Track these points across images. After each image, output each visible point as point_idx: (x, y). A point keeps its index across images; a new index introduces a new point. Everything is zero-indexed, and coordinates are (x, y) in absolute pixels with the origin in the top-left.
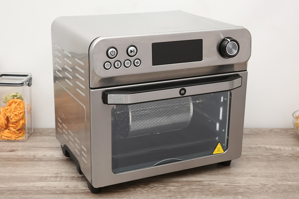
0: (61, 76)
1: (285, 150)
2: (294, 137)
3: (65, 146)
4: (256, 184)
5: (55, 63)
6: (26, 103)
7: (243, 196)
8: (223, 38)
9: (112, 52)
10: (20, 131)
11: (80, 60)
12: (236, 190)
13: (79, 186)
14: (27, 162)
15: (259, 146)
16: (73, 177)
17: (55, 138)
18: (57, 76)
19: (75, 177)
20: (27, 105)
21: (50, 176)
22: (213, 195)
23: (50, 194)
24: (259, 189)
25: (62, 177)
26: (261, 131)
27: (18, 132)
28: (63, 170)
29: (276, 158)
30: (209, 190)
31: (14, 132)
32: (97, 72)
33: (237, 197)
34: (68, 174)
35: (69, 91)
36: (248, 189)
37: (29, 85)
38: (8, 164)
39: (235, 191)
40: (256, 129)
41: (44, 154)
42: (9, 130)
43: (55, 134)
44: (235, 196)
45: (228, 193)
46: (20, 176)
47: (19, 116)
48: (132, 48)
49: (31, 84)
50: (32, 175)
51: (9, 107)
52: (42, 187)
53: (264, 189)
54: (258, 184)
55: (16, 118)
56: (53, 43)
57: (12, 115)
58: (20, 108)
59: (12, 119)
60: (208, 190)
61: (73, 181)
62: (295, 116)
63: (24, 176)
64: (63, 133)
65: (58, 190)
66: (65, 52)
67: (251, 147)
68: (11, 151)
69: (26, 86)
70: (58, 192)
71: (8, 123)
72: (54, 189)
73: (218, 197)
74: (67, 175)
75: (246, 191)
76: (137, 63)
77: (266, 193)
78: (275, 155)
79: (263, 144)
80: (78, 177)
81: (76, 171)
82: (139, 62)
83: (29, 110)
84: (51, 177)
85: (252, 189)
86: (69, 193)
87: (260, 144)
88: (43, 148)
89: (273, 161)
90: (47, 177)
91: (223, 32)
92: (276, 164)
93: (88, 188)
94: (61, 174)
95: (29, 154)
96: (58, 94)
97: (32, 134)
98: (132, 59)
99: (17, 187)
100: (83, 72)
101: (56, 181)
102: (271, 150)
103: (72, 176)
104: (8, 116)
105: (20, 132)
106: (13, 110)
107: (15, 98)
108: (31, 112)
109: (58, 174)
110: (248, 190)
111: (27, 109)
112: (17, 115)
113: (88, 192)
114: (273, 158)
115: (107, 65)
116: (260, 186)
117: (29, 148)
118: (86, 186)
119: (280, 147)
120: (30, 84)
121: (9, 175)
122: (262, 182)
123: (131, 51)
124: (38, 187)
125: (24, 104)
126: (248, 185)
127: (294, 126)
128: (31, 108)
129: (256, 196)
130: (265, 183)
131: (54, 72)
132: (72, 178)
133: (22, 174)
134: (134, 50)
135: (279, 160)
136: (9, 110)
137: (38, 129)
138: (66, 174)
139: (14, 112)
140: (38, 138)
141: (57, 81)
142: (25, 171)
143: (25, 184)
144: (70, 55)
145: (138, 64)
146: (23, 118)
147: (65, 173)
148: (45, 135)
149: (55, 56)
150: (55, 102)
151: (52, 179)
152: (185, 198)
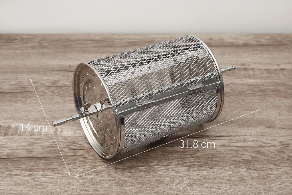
4: (273, 144)
7: (248, 168)
12: (239, 155)
15: (282, 67)
22: (200, 166)
24: (276, 153)
26: (288, 39)
30: (195, 155)
33: (239, 169)
36: (259, 152)
39: (236, 157)
40: (280, 35)
44: (235, 168)
45: (224, 162)
53: (284, 154)
54: (275, 143)
60: (193, 156)
67: (270, 69)
73: (208, 169)
75: (255, 158)
77: (288, 161)
79: (288, 64)
85: (264, 154)
87: (284, 64)
110: (259, 156)
116: (278, 148)
122: (282, 139)
126: (259, 145)
129: (271, 167)
130: (287, 142)
152: (154, 170)
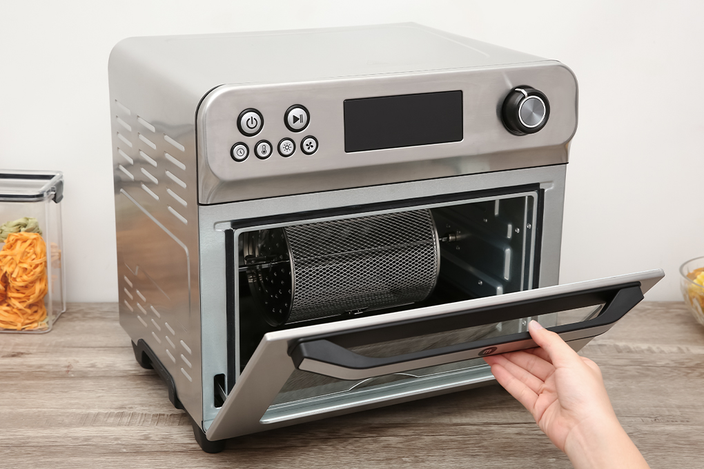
0: (132, 177)
1: (662, 352)
2: (685, 323)
3: (142, 342)
5: (116, 149)
6: (50, 241)
7: (558, 458)
8: (511, 87)
9: (250, 121)
10: (35, 308)
11: (175, 139)
12: (543, 444)
13: (175, 437)
14: (52, 382)
15: (600, 342)
16: (160, 415)
17: (118, 324)
18: (122, 177)
19: (164, 415)
20: (52, 247)
21: (106, 412)
22: (488, 456)
23: (104, 454)
25: (133, 415)
27: (29, 311)
28: (138, 400)
29: (639, 371)
30: (480, 445)
31: (20, 310)
32: (215, 167)
33: (545, 459)
34: (147, 408)
35: (150, 212)
37: (56, 199)
38: (6, 385)
39: (539, 446)
41: (92, 362)
42: (8, 305)
43: (117, 316)
44: (539, 458)
45: (522, 452)
46: (35, 413)
47: (32, 273)
48: (297, 112)
49: (62, 197)
50: (63, 411)
51: (8, 252)
52: (87, 439)
55: (25, 277)
56: (114, 101)
57: (17, 270)
58: (35, 253)
59: (15, 279)
60: (477, 445)
61: (160, 424)
62: (686, 273)
63: (45, 413)
64: (137, 312)
65: (125, 446)
66: (141, 121)
68: (13, 356)
69: (49, 202)
70: (125, 450)
71: (6, 290)
72: (116, 442)
73: (500, 459)
74: (146, 410)
76: (310, 145)
78: (639, 363)
79: (609, 339)
80: (171, 415)
81: (167, 401)
82: (314, 144)
83: (56, 258)
84: (107, 415)
86: (151, 453)
87: (603, 339)
88: (88, 347)
89: (633, 377)
90: (98, 414)
91: (512, 73)
92: (640, 384)
93: (195, 441)
94: (131, 408)
95: (56, 363)
96: (125, 221)
97: (63, 315)
98: (297, 137)
99: (28, 438)
100: (183, 167)
101: (119, 425)
102: (628, 352)
103: (158, 413)
104: (6, 272)
105: (36, 312)
106: (18, 259)
107: (23, 229)
108: (60, 264)
109: (125, 408)
111: (52, 256)
112: (28, 271)
113: (194, 450)
114: (632, 370)
115: (239, 152)
117: (57, 349)
118: (190, 437)
119: (651, 346)
120: (58, 197)
121: (10, 410)
123: (296, 119)
124: (76, 438)
125: (43, 244)
127: (685, 296)
128: (60, 254)
131: (116, 169)
132: (158, 418)
133: (39, 409)
134: (301, 116)
135: (647, 376)
136: (9, 258)
137: (78, 304)
138: (142, 408)
139: (20, 262)
140: (78, 325)
141: (122, 190)
142: (46, 401)
143: (46, 432)
144: (153, 129)
145: (312, 150)
146: (41, 278)
147: (142, 405)
148: (93, 318)
149: (117, 130)
150: (118, 239)
151: (111, 420)
152: (423, 462)
